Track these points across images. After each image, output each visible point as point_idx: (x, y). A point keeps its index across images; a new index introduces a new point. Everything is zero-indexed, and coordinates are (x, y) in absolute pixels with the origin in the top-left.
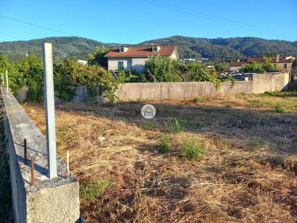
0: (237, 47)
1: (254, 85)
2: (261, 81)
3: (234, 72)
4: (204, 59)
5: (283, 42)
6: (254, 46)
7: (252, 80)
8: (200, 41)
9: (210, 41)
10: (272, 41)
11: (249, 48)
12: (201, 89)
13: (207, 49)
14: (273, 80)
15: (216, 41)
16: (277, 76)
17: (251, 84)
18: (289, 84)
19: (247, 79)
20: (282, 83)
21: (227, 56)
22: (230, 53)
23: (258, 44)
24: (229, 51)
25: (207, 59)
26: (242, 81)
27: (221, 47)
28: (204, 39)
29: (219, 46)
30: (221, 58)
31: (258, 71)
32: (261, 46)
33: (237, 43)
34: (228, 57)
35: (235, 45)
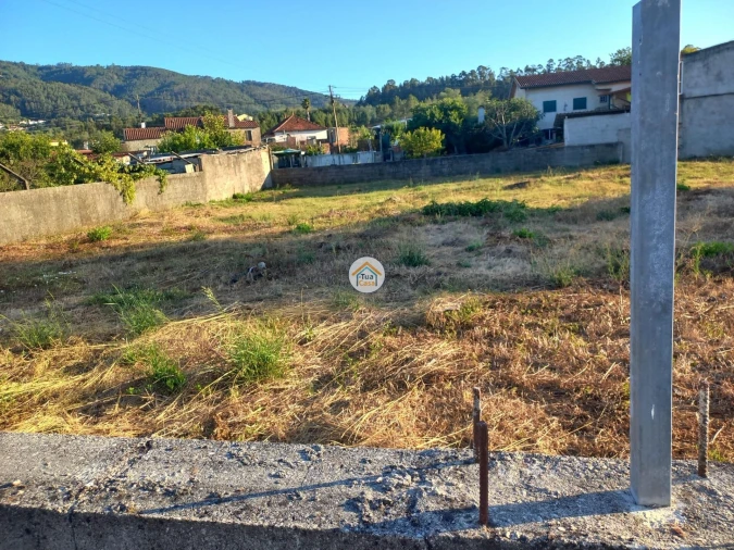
0: (118, 92)
1: (208, 181)
2: (220, 169)
3: (145, 154)
4: (31, 123)
5: (219, 81)
6: (160, 90)
7: (201, 170)
8: (6, 72)
9: (35, 71)
10: (196, 79)
11: (151, 94)
12: (83, 206)
13: (32, 93)
14: (243, 166)
15: (56, 72)
16: (247, 157)
17: (201, 178)
18: (272, 173)
19: (189, 168)
20: (259, 171)
21: (96, 113)
22: (102, 106)
23: (169, 86)
24: (101, 101)
25: (41, 122)
26: (182, 175)
27: (73, 89)
28: (15, 64)
29: (67, 85)
30: (83, 118)
31: (202, 149)
32: (176, 89)
33: (117, 81)
34: (100, 117)
35: (113, 84)
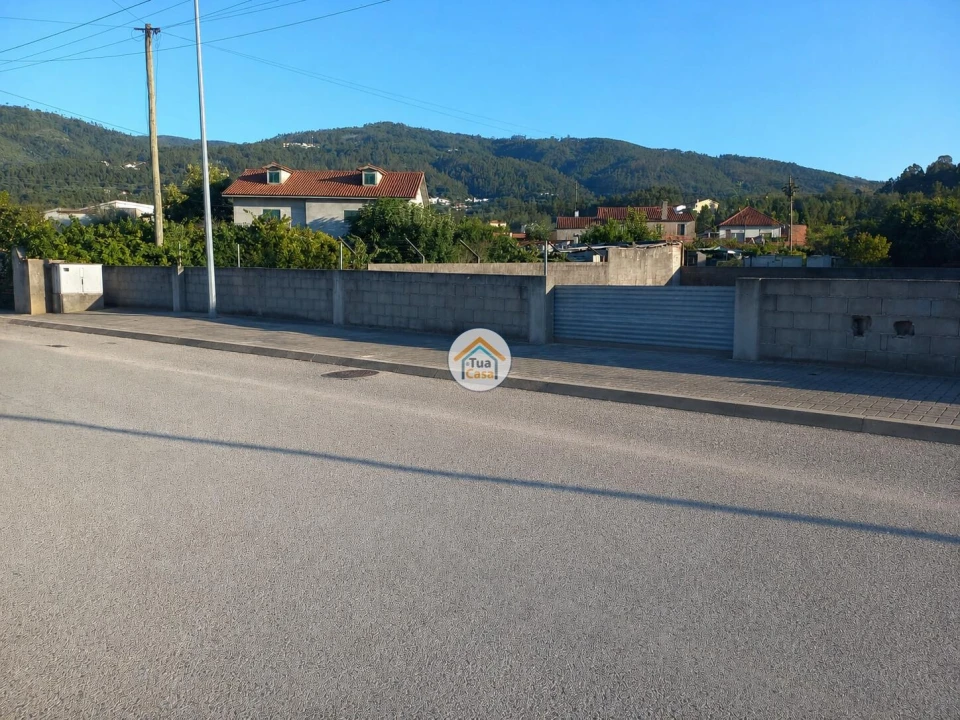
0: (567, 168)
1: (611, 271)
2: (625, 262)
4: (476, 200)
5: (690, 155)
6: (614, 166)
7: (606, 260)
8: (462, 145)
9: (489, 145)
10: (661, 153)
11: (604, 171)
13: (482, 168)
14: (649, 261)
15: (511, 145)
17: (605, 268)
19: (596, 258)
20: (667, 267)
21: (540, 191)
22: (549, 185)
23: (626, 161)
24: (547, 179)
25: (485, 200)
26: (586, 264)
27: (523, 164)
28: (472, 137)
29: (517, 161)
30: (525, 198)
31: (619, 241)
32: (633, 165)
33: (570, 156)
34: (542, 198)
35: (564, 159)
